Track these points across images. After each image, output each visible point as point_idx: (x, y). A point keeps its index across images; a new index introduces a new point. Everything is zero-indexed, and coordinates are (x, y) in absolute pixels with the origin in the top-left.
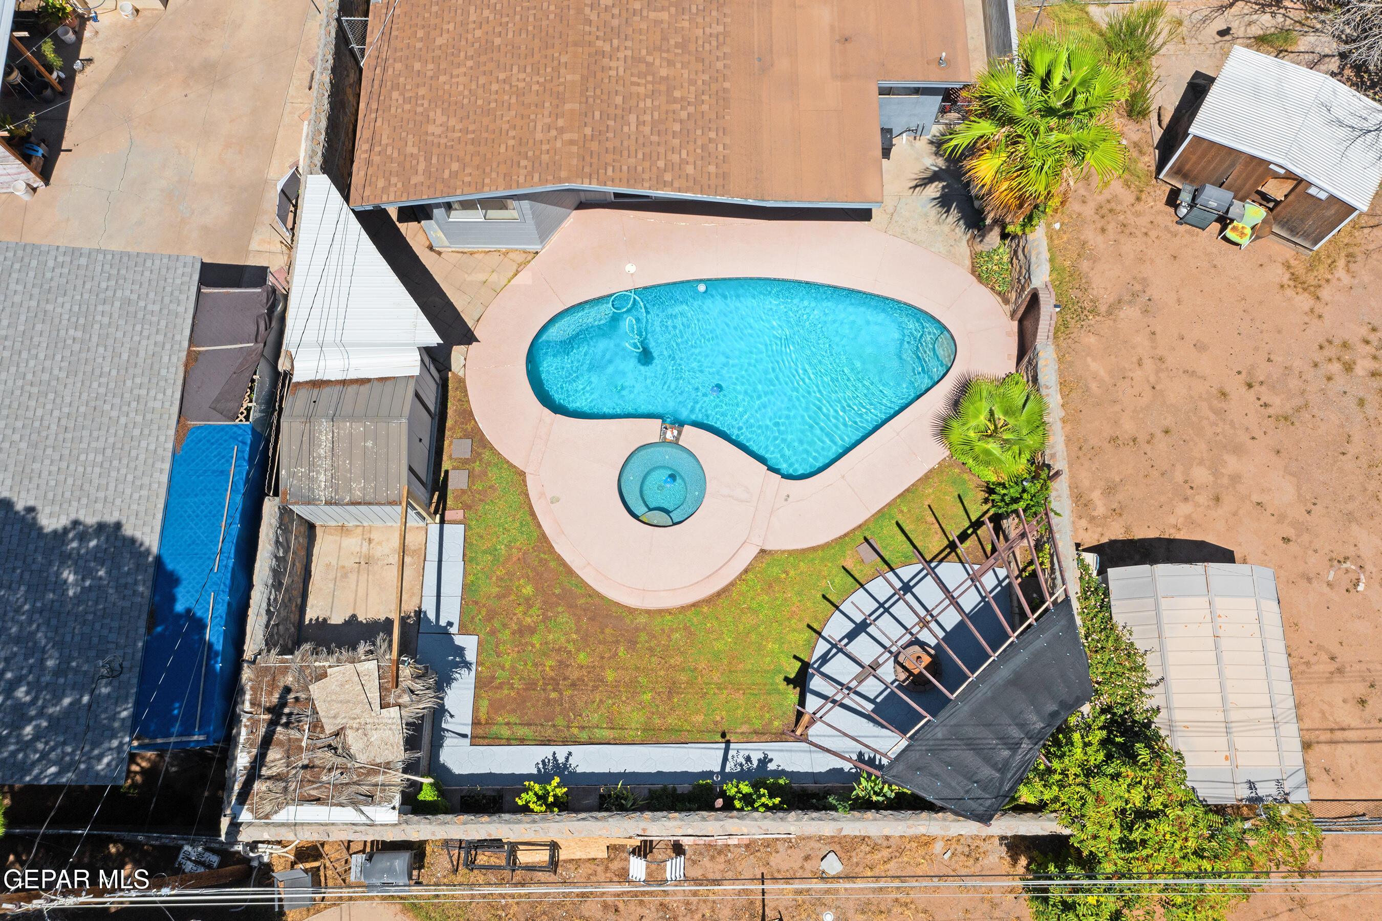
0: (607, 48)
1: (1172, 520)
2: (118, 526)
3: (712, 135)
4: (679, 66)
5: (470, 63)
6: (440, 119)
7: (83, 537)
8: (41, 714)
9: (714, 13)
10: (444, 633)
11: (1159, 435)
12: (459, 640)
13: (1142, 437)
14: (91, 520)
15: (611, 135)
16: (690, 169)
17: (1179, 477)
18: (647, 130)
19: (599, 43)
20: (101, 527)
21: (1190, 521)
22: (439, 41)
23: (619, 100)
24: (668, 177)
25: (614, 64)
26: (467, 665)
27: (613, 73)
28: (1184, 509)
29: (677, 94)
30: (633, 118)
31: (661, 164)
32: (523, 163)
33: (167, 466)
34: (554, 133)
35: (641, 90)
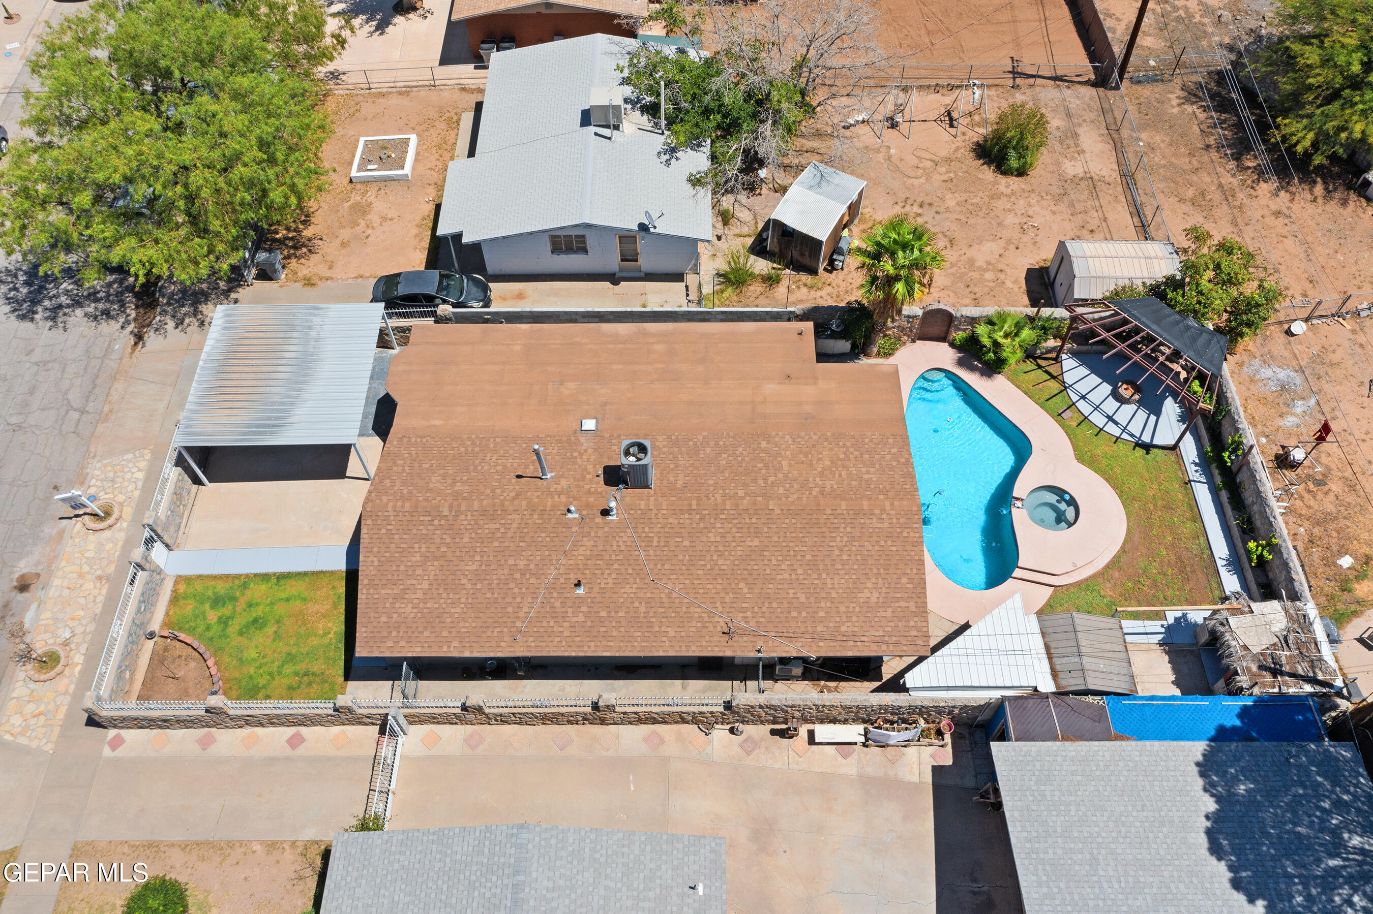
0: (817, 489)
1: (1016, 289)
2: (1198, 764)
3: (867, 440)
4: (820, 456)
5: (824, 576)
6: (866, 593)
8: (1333, 792)
9: (777, 439)
10: (1169, 629)
11: (970, 289)
12: (1171, 621)
13: (973, 296)
15: (881, 487)
16: (894, 450)
17: (992, 284)
18: (872, 470)
19: (814, 493)
20: (1202, 774)
21: (1015, 282)
22: (803, 598)
23: (853, 483)
24: (903, 460)
25: (828, 486)
26: (1184, 616)
27: (835, 486)
28: (1009, 284)
29: (842, 456)
30: (866, 476)
31: (894, 463)
32: (905, 534)
33: (1148, 743)
34: (884, 516)
35: (844, 473)
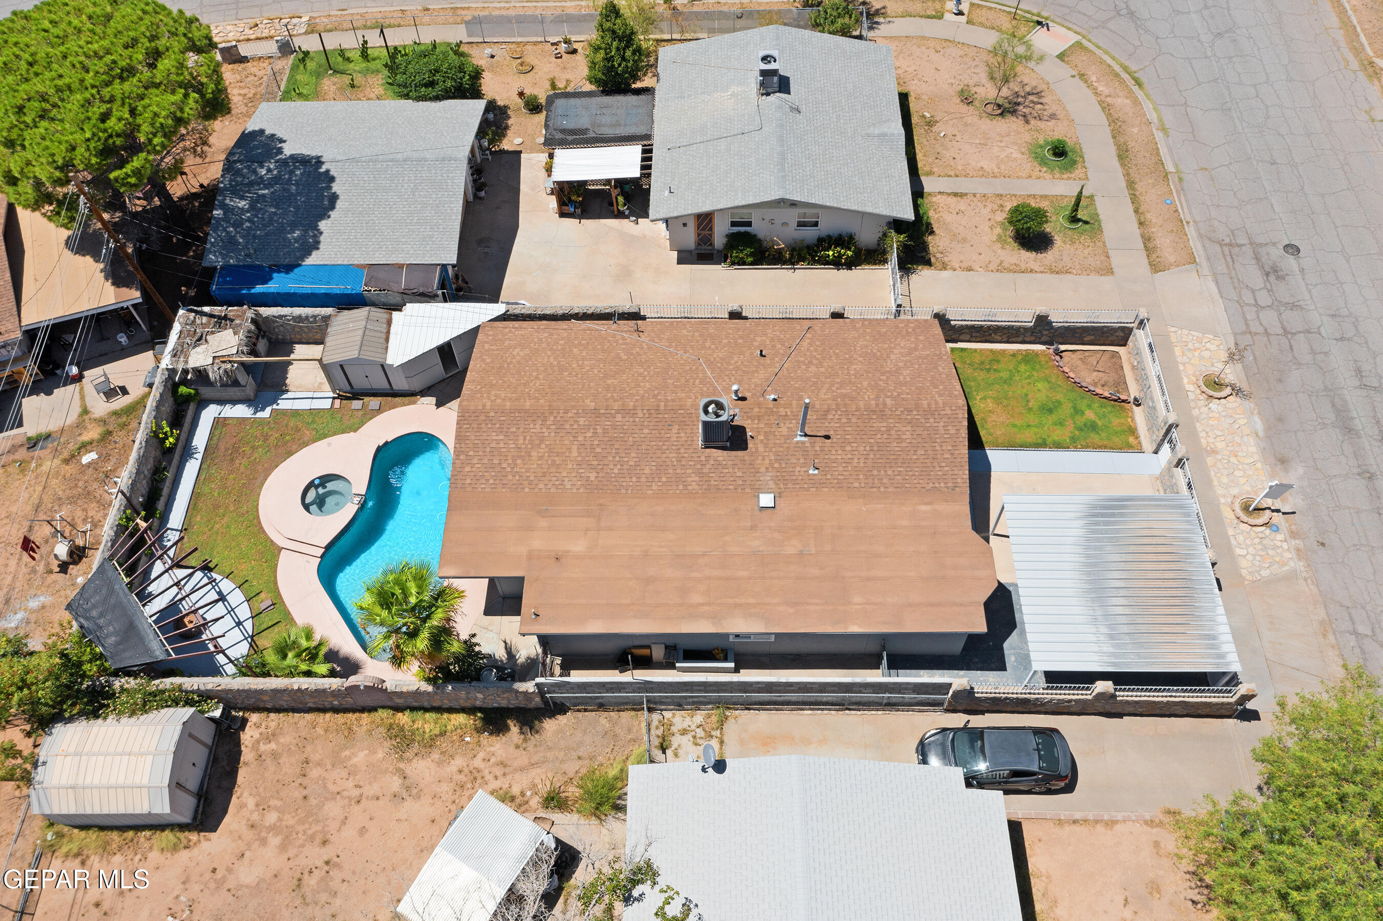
0: (548, 423)
2: (318, 249)
3: (491, 481)
4: (539, 462)
7: (315, 236)
9: (579, 483)
10: (275, 401)
13: (305, 781)
14: (322, 238)
15: (490, 426)
16: (467, 469)
17: (273, 803)
18: (494, 445)
19: (552, 418)
21: (242, 806)
23: (514, 430)
24: (462, 457)
25: (538, 426)
27: (532, 426)
29: (519, 461)
31: (471, 453)
32: (479, 387)
33: (345, 263)
34: (493, 398)
35: (521, 442)
